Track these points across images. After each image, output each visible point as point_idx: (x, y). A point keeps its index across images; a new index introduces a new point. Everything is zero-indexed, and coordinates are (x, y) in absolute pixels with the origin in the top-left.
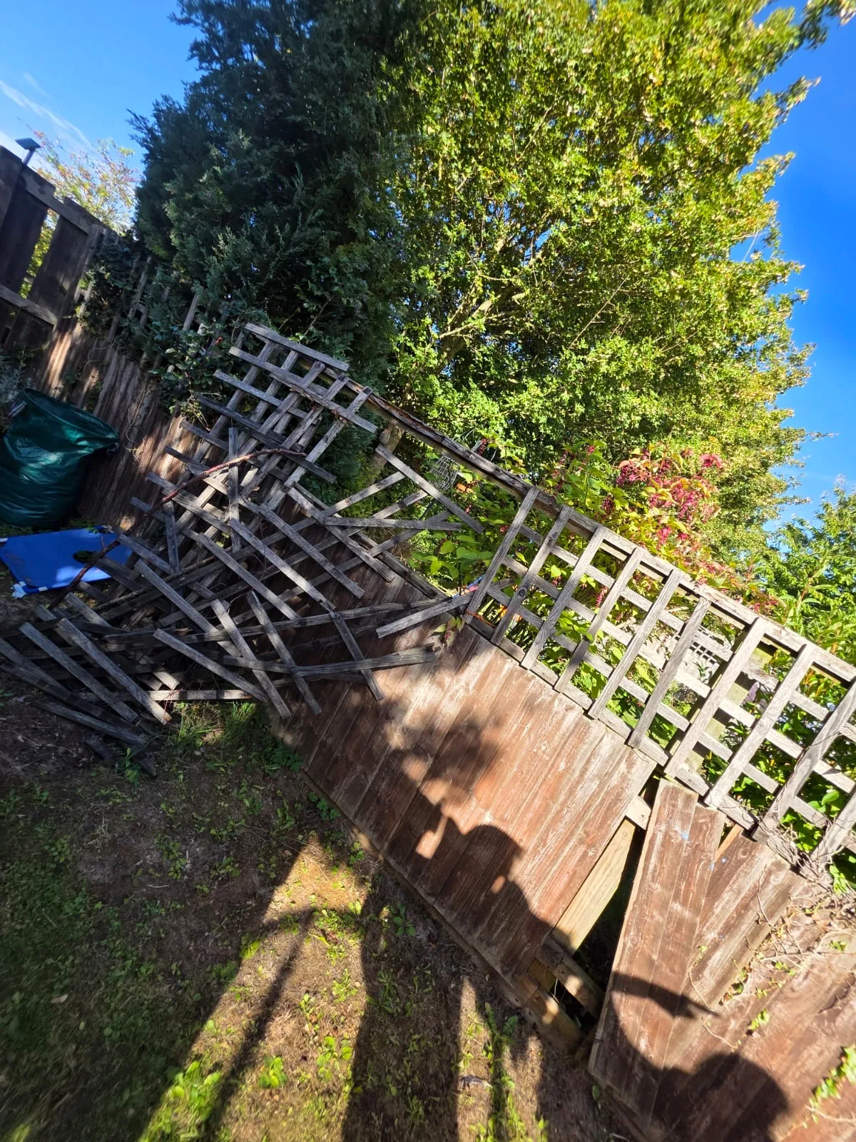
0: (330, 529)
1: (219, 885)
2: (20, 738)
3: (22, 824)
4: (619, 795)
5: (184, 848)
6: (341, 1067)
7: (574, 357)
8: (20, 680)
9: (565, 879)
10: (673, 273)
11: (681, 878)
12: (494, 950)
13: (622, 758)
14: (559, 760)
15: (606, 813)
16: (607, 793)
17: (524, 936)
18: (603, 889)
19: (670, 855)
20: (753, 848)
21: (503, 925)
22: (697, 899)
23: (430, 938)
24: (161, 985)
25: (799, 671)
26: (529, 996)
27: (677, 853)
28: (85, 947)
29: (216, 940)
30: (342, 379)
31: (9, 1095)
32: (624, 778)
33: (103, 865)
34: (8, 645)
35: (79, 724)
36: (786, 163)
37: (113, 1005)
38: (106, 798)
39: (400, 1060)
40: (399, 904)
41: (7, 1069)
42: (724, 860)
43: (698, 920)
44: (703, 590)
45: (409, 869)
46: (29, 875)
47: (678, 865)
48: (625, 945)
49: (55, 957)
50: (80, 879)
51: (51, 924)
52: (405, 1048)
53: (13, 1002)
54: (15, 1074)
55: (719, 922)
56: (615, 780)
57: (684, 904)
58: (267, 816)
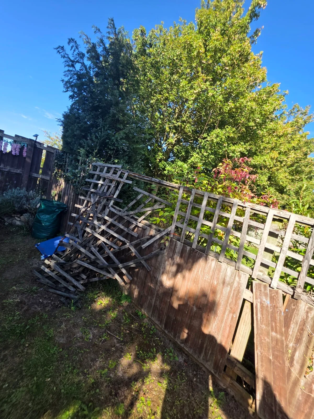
0: (123, 217)
1: (102, 343)
2: (41, 300)
3: (39, 326)
4: (239, 290)
5: (90, 331)
6: (147, 409)
7: (203, 141)
8: (42, 284)
9: (228, 329)
10: (229, 103)
11: (272, 321)
12: (209, 363)
13: (235, 276)
14: (214, 280)
15: (236, 299)
16: (234, 290)
17: (219, 356)
18: (245, 331)
19: (265, 312)
20: (297, 303)
21: (210, 352)
22: (281, 329)
23: (185, 361)
24: (81, 376)
25: (291, 225)
26: (228, 383)
27: (267, 311)
28: (56, 363)
29: (100, 362)
30: (120, 171)
31: (32, 410)
32: (239, 283)
33: (63, 337)
34: (38, 274)
35: (58, 295)
36: (261, 55)
37: (65, 383)
38: (65, 316)
39: (172, 407)
40: (171, 348)
41: (32, 401)
42: (287, 310)
43: (284, 338)
44: (247, 204)
45: (173, 334)
46: (40, 341)
47: (269, 315)
48: (257, 354)
49: (47, 366)
50: (56, 342)
51: (46, 356)
52: (174, 403)
53: (34, 380)
54: (34, 403)
55: (293, 338)
56: (235, 284)
57: (276, 332)
58: (120, 319)
